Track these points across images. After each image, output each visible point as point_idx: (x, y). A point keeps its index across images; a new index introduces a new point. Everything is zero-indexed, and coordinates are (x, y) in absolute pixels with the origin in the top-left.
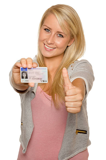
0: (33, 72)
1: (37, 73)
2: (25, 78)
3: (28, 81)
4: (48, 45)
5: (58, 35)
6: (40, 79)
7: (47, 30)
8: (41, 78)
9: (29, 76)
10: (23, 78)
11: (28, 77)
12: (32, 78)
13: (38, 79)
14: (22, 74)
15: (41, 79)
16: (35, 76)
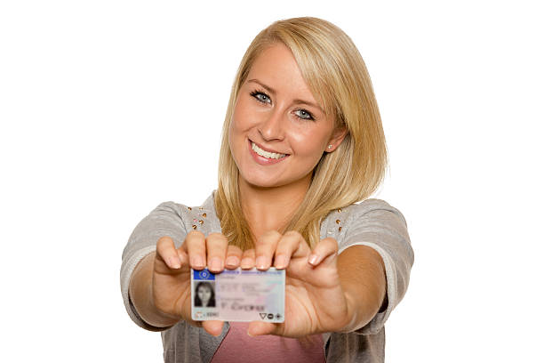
0: (235, 286)
1: (250, 288)
2: (205, 304)
3: (214, 315)
6: (258, 308)
7: (259, 96)
8: (261, 304)
9: (222, 299)
10: (198, 303)
11: (218, 302)
12: (230, 304)
13: (252, 308)
14: (197, 290)
15: (263, 308)
16: (242, 300)
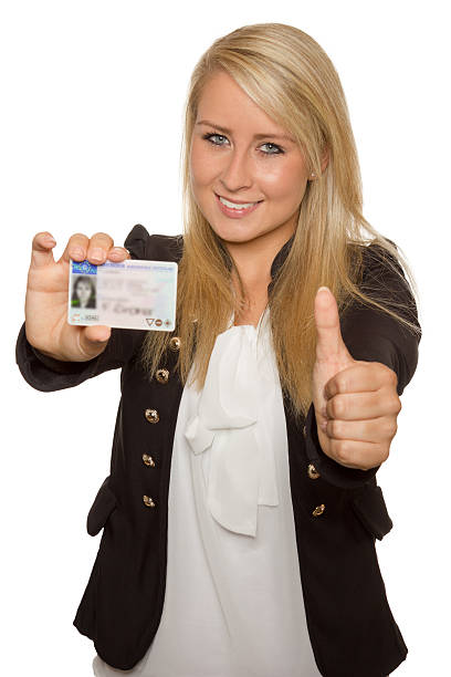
0: (120, 282)
1: (136, 286)
3: (94, 318)
4: (230, 196)
5: (264, 148)
6: (144, 312)
7: (213, 139)
8: (148, 306)
9: (103, 299)
11: (99, 303)
12: (112, 305)
13: (137, 311)
14: (75, 286)
15: (150, 312)
16: (125, 300)
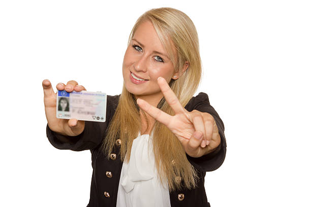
1: (88, 102)
3: (68, 116)
4: (136, 73)
5: (156, 58)
6: (91, 113)
7: (137, 48)
9: (73, 107)
12: (77, 110)
13: (88, 113)
14: (60, 102)
15: (94, 114)
16: (83, 108)
